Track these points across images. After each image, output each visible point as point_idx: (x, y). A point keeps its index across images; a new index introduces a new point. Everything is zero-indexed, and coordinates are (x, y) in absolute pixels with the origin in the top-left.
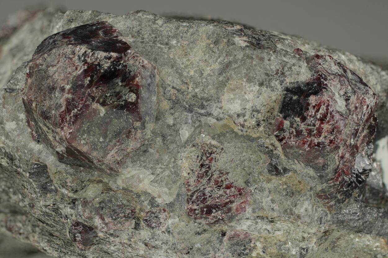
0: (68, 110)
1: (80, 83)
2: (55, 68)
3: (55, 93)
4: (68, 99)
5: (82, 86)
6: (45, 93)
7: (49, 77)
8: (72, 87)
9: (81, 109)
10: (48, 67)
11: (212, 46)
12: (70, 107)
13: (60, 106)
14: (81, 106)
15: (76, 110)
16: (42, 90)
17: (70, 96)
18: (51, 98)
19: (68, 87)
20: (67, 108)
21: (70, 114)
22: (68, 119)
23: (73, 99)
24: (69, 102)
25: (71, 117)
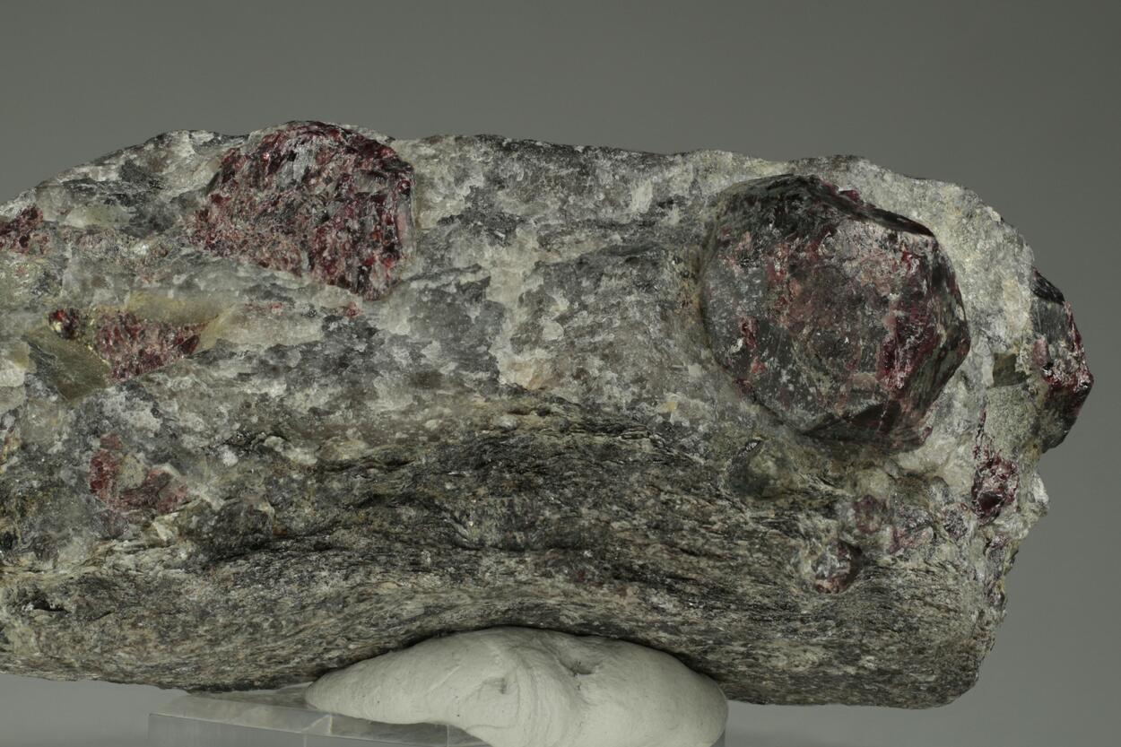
0: (900, 339)
1: (916, 289)
2: (855, 264)
3: (863, 308)
4: (897, 318)
5: (920, 295)
6: (839, 310)
7: (846, 279)
8: (903, 297)
9: (922, 336)
10: (842, 260)
11: (964, 221)
12: (903, 334)
13: (883, 331)
14: (920, 330)
15: (913, 338)
16: (833, 304)
17: (901, 313)
18: (854, 319)
19: (894, 297)
20: (899, 335)
21: (904, 345)
22: (901, 354)
23: (907, 319)
24: (900, 324)
25: (905, 351)
